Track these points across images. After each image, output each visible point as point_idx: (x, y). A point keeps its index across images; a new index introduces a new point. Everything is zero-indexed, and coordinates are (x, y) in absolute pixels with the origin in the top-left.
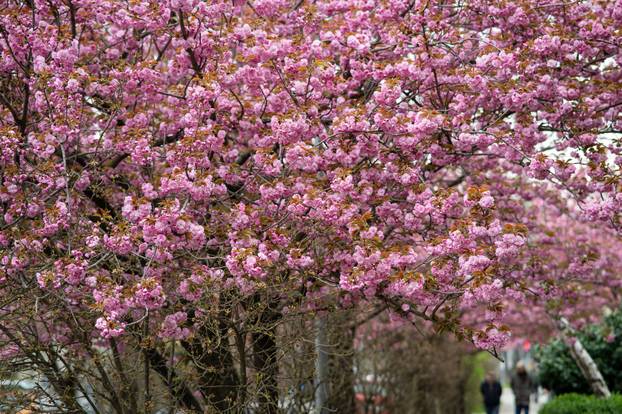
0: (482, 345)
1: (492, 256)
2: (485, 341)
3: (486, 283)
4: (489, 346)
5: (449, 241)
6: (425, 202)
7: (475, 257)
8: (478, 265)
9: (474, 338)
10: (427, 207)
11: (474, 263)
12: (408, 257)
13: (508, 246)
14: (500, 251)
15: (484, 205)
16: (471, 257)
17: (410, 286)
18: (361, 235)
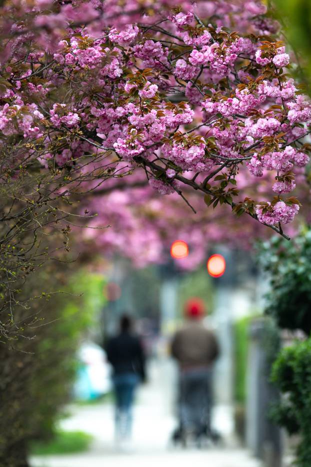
0: (267, 220)
1: (284, 119)
2: (269, 215)
3: (276, 150)
4: (273, 222)
5: (235, 101)
6: (204, 48)
7: (265, 120)
8: (268, 129)
9: (257, 212)
10: (206, 54)
11: (263, 127)
12: (184, 115)
13: (301, 109)
14: (292, 114)
15: (278, 63)
16: (260, 120)
17: (191, 151)
18: (140, 94)
